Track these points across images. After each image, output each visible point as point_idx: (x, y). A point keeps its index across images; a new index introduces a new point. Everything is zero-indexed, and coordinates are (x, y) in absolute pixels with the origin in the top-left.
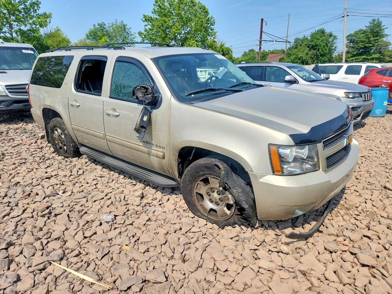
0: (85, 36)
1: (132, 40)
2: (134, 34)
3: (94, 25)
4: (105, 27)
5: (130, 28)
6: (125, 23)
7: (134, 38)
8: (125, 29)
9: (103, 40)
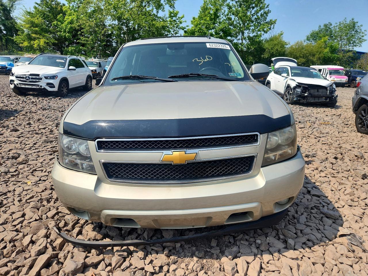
0: (306, 38)
1: (361, 39)
2: (364, 32)
3: (320, 26)
4: (330, 27)
5: (361, 26)
6: (355, 21)
7: (363, 36)
8: (354, 27)
9: (322, 40)
